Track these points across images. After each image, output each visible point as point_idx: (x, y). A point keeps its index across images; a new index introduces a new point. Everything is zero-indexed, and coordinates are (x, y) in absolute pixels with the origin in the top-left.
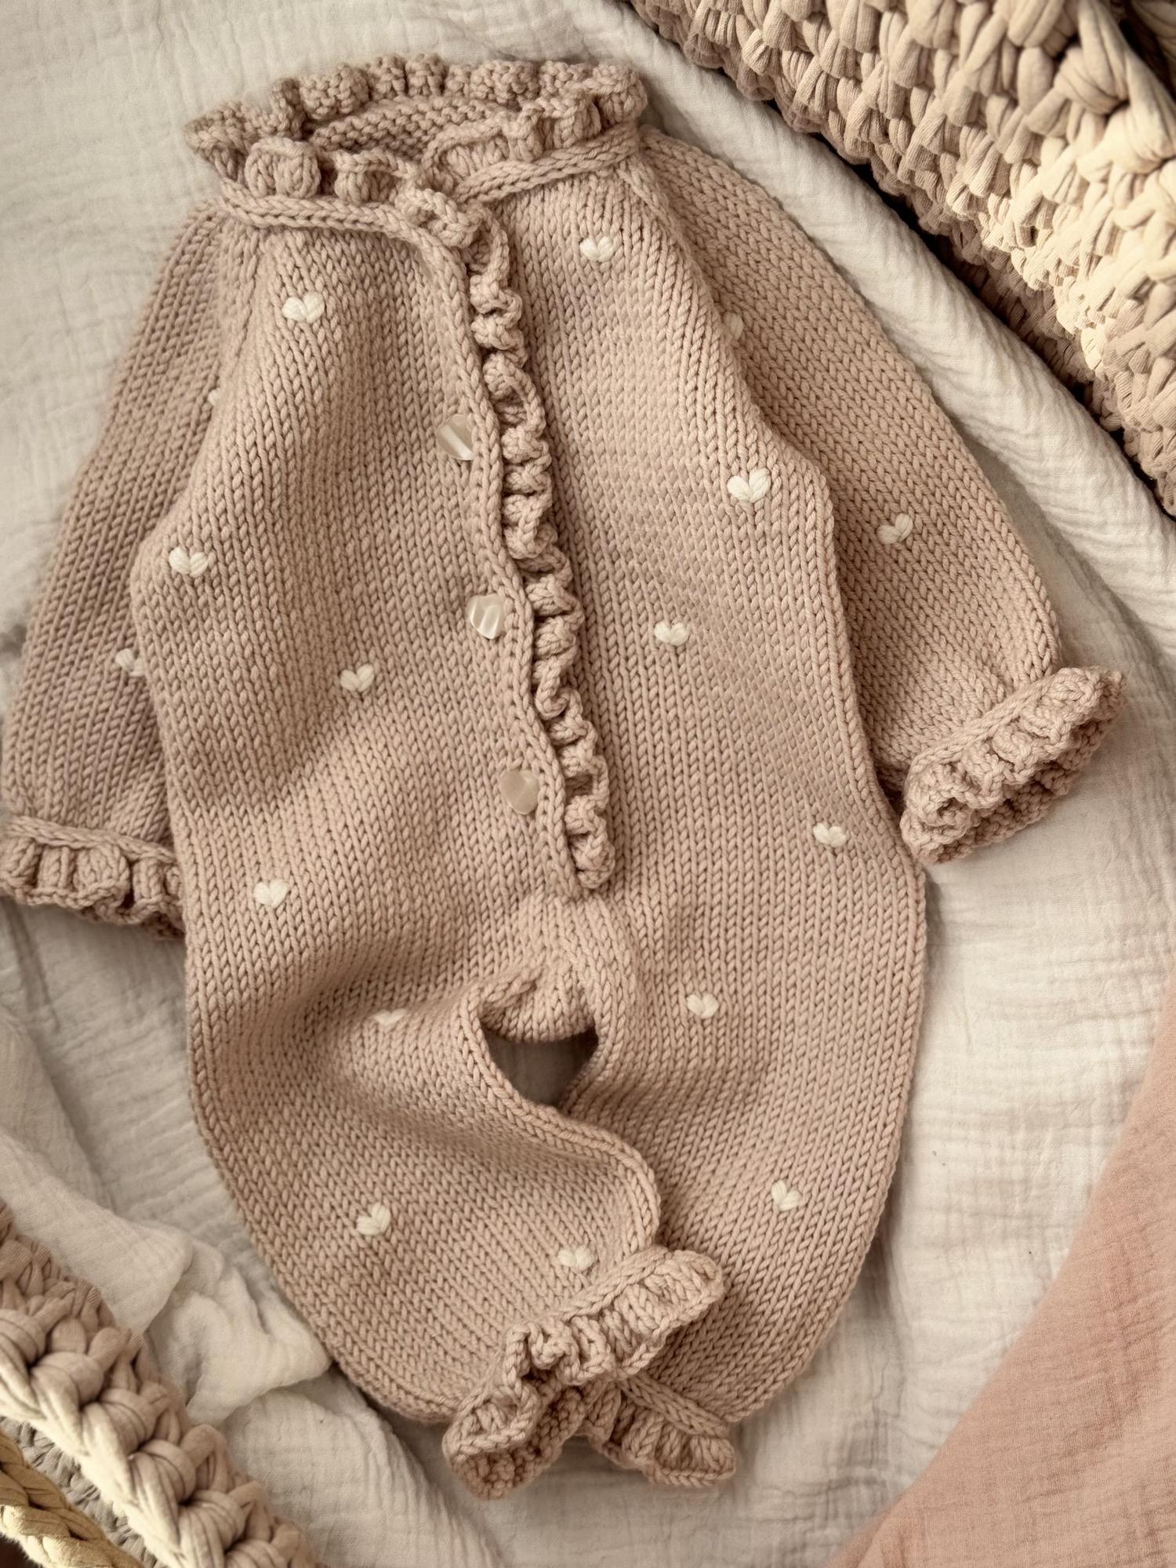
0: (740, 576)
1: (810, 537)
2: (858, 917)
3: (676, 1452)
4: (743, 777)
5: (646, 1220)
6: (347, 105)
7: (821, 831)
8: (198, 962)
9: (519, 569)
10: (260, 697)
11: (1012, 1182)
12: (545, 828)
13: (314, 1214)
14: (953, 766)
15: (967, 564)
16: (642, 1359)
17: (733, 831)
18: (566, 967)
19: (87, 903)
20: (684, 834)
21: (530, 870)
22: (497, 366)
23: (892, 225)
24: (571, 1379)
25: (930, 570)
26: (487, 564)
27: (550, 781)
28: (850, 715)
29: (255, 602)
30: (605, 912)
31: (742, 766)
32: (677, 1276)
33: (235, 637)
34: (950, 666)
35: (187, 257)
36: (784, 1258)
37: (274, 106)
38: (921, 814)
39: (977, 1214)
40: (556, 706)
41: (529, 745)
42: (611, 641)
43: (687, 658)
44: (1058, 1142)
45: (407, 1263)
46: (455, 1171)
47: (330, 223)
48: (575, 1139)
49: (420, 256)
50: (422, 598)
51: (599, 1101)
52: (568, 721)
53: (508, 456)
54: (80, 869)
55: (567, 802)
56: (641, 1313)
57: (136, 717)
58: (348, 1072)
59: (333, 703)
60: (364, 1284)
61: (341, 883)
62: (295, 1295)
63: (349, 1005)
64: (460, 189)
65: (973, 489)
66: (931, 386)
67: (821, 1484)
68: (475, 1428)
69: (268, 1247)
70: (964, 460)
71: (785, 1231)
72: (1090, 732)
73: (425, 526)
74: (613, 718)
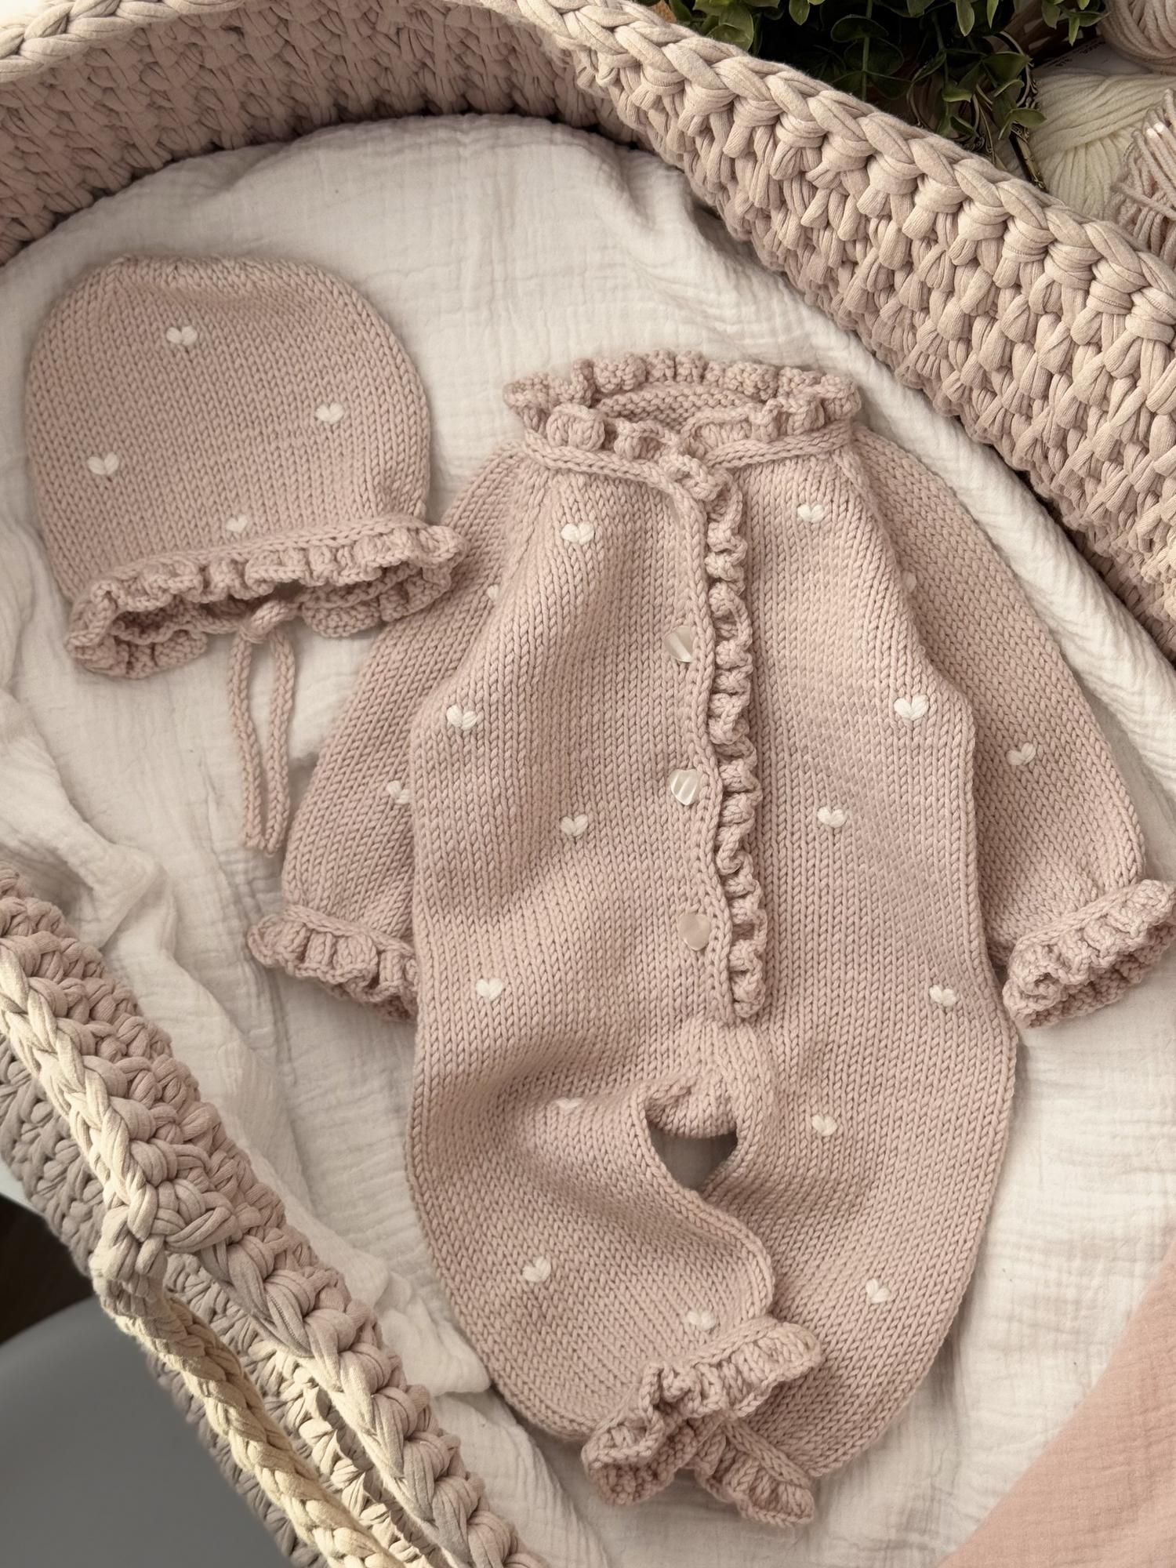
0: (896, 777)
1: (955, 753)
2: (959, 1067)
3: (766, 1494)
4: (876, 941)
5: (763, 1294)
6: (629, 384)
7: (936, 992)
8: (427, 1036)
9: (716, 752)
10: (500, 831)
11: (1066, 1302)
12: (712, 963)
13: (490, 1259)
14: (1050, 948)
15: (1076, 789)
16: (750, 1405)
17: (862, 985)
18: (717, 1078)
19: (342, 980)
20: (823, 983)
21: (695, 997)
22: (720, 592)
23: (1041, 519)
24: (693, 1412)
25: (1046, 791)
26: (691, 746)
27: (721, 925)
28: (971, 897)
29: (508, 754)
30: (753, 1038)
31: (877, 931)
32: (785, 1341)
33: (488, 780)
34: (1055, 868)
35: (487, 483)
36: (871, 1343)
37: (574, 380)
38: (1021, 983)
39: (1034, 1325)
40: (733, 865)
41: (707, 894)
42: (782, 818)
43: (842, 840)
44: (1108, 1272)
45: (560, 1309)
46: (606, 1239)
47: (606, 471)
48: (711, 1220)
49: (672, 502)
50: (634, 767)
51: (730, 1195)
52: (741, 878)
53: (719, 662)
54: (339, 952)
55: (732, 944)
56: (753, 1365)
57: (396, 836)
58: (531, 1145)
59: (553, 841)
60: (524, 1322)
61: (546, 988)
62: (467, 1323)
63: (535, 1091)
64: (709, 456)
65: (1087, 730)
66: (1060, 646)
67: (881, 1541)
68: (610, 1443)
69: (449, 1281)
70: (1081, 706)
71: (874, 1321)
72: (1163, 934)
73: (645, 710)
74: (776, 881)
